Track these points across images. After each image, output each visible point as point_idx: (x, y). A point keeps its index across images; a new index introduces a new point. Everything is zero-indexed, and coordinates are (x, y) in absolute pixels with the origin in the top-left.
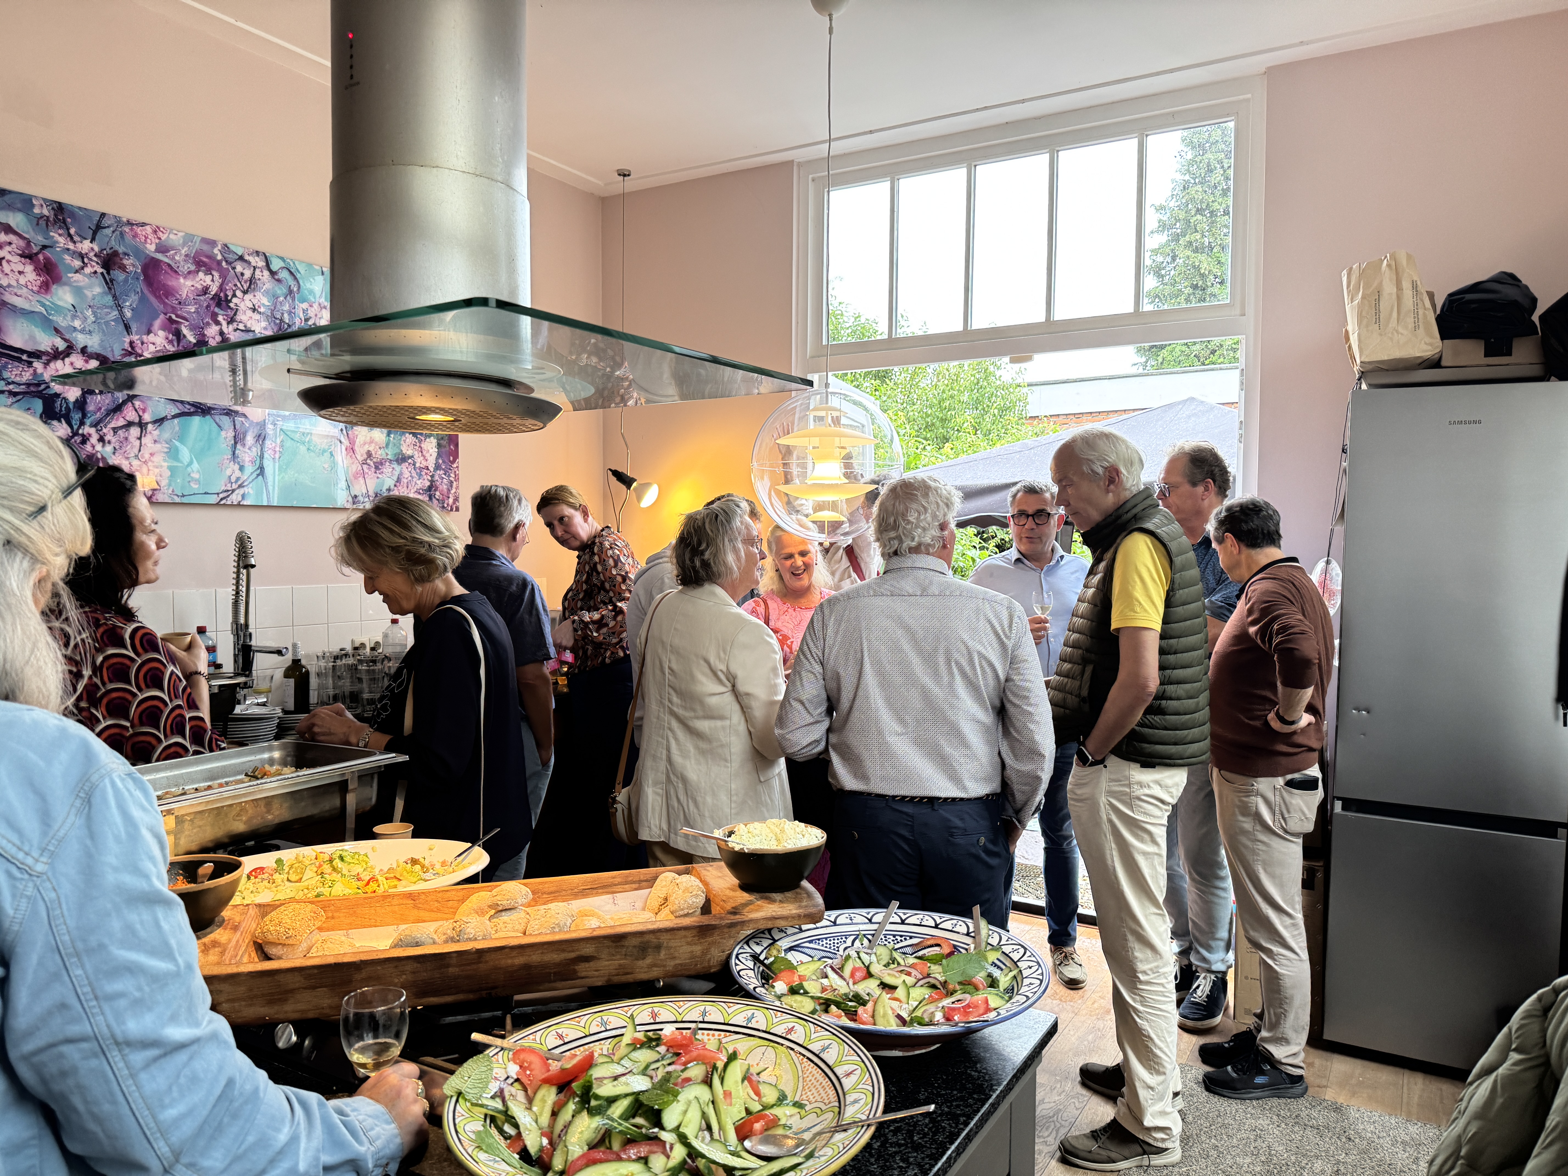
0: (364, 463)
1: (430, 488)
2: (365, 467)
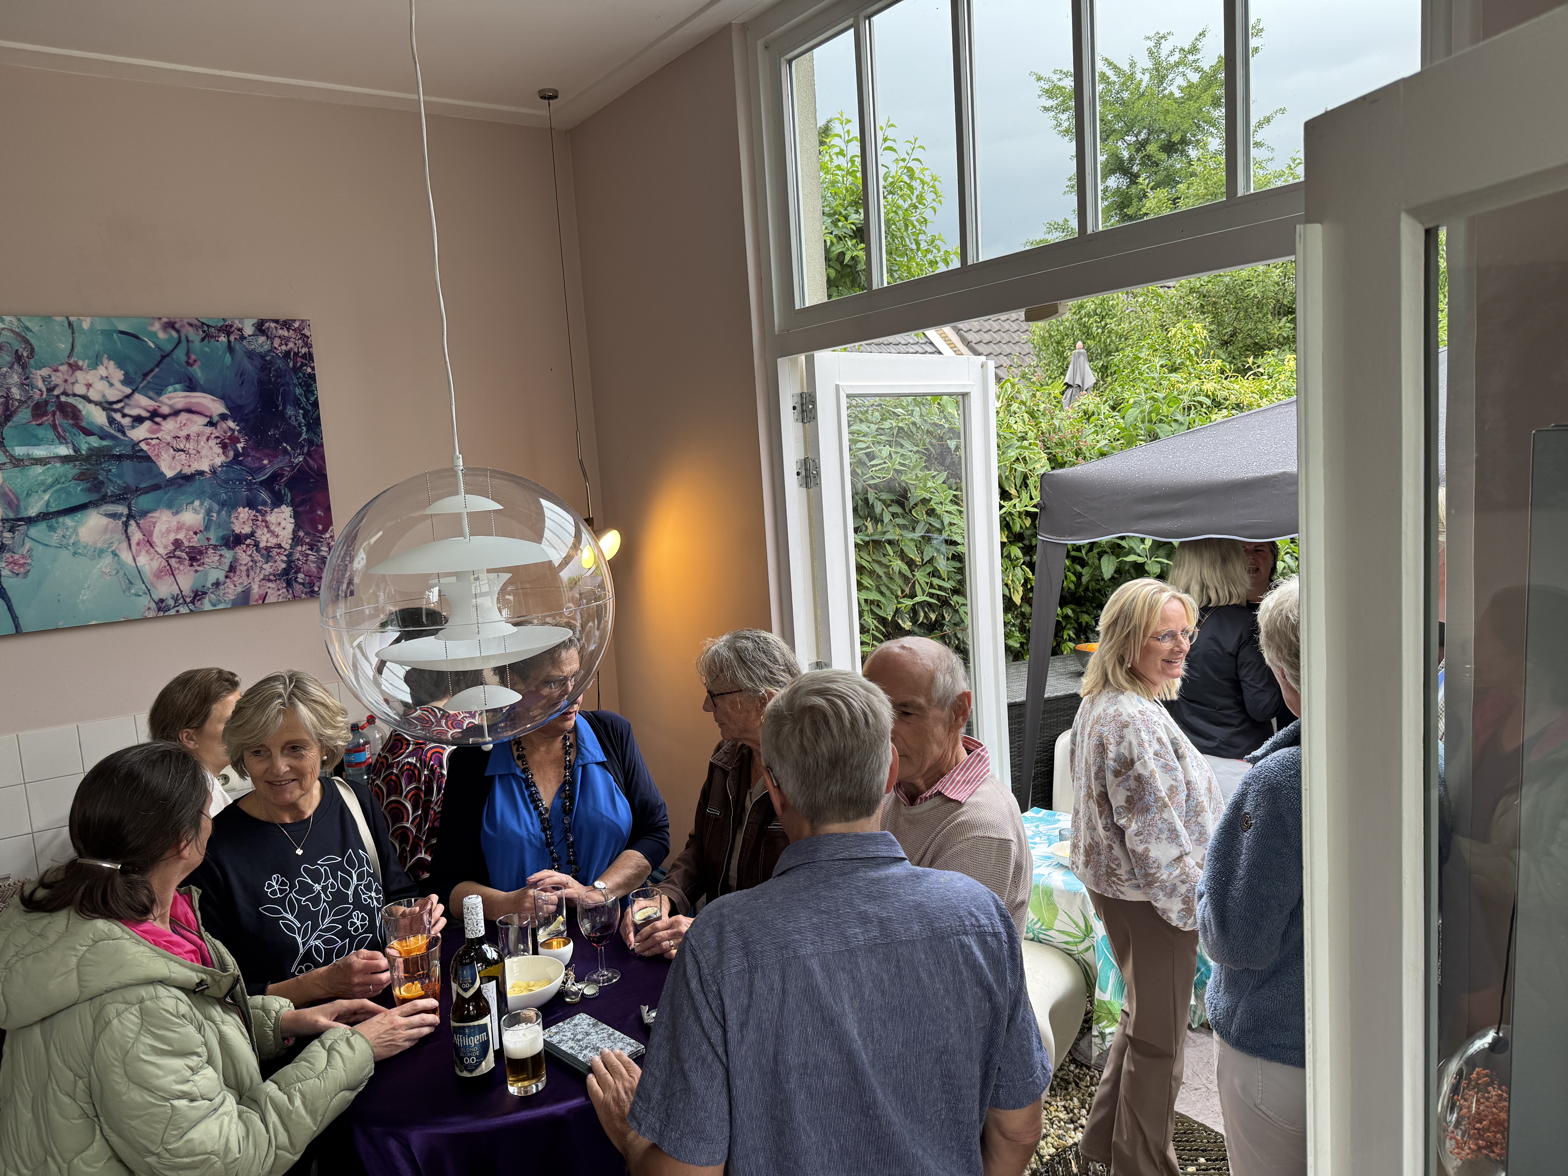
0: (171, 555)
1: (286, 572)
2: (173, 562)
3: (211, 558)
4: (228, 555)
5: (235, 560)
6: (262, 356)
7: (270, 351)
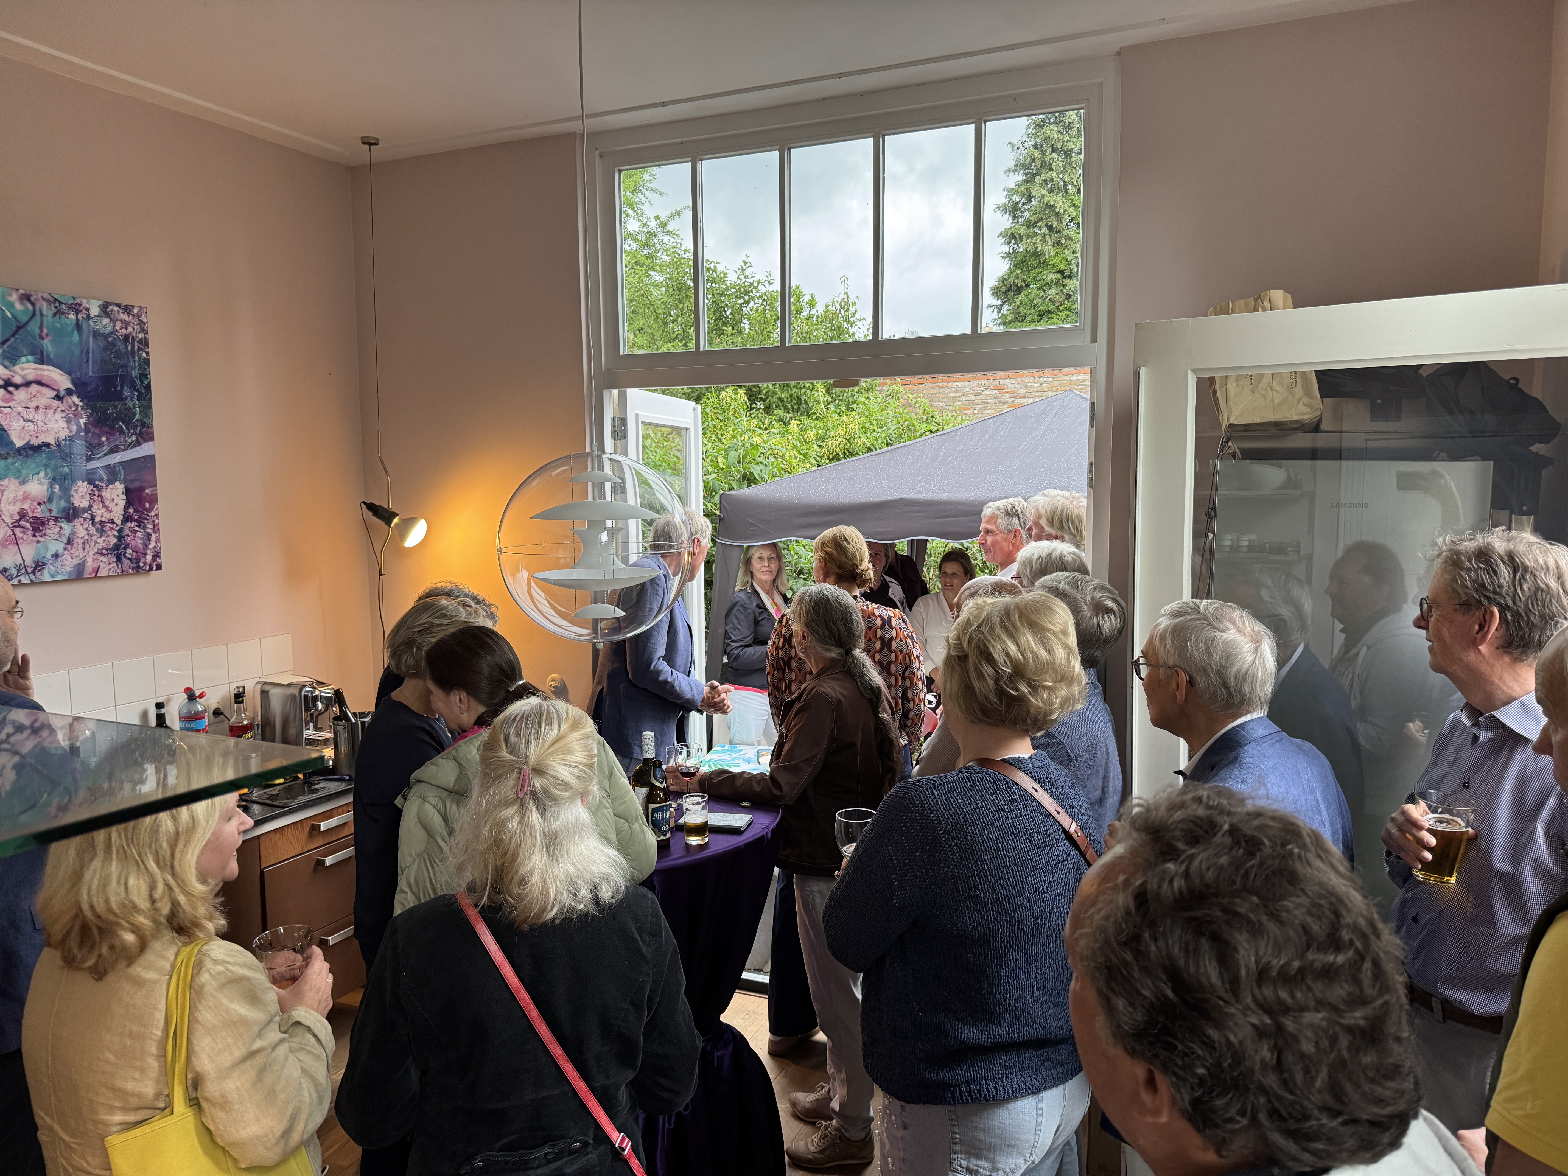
0: (16, 525)
1: (116, 547)
3: (52, 530)
4: (67, 528)
5: (73, 533)
6: (105, 337)
7: (112, 333)
